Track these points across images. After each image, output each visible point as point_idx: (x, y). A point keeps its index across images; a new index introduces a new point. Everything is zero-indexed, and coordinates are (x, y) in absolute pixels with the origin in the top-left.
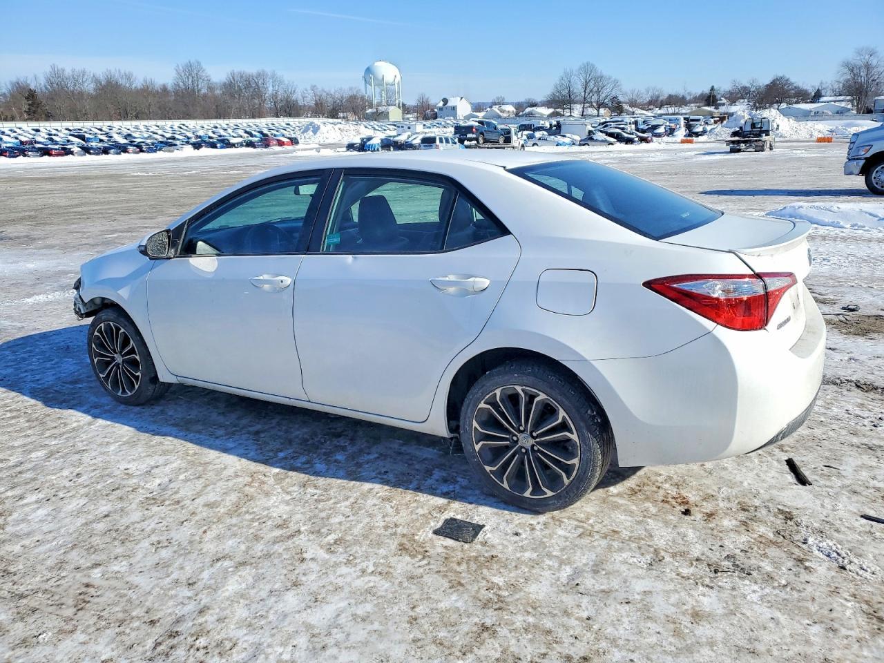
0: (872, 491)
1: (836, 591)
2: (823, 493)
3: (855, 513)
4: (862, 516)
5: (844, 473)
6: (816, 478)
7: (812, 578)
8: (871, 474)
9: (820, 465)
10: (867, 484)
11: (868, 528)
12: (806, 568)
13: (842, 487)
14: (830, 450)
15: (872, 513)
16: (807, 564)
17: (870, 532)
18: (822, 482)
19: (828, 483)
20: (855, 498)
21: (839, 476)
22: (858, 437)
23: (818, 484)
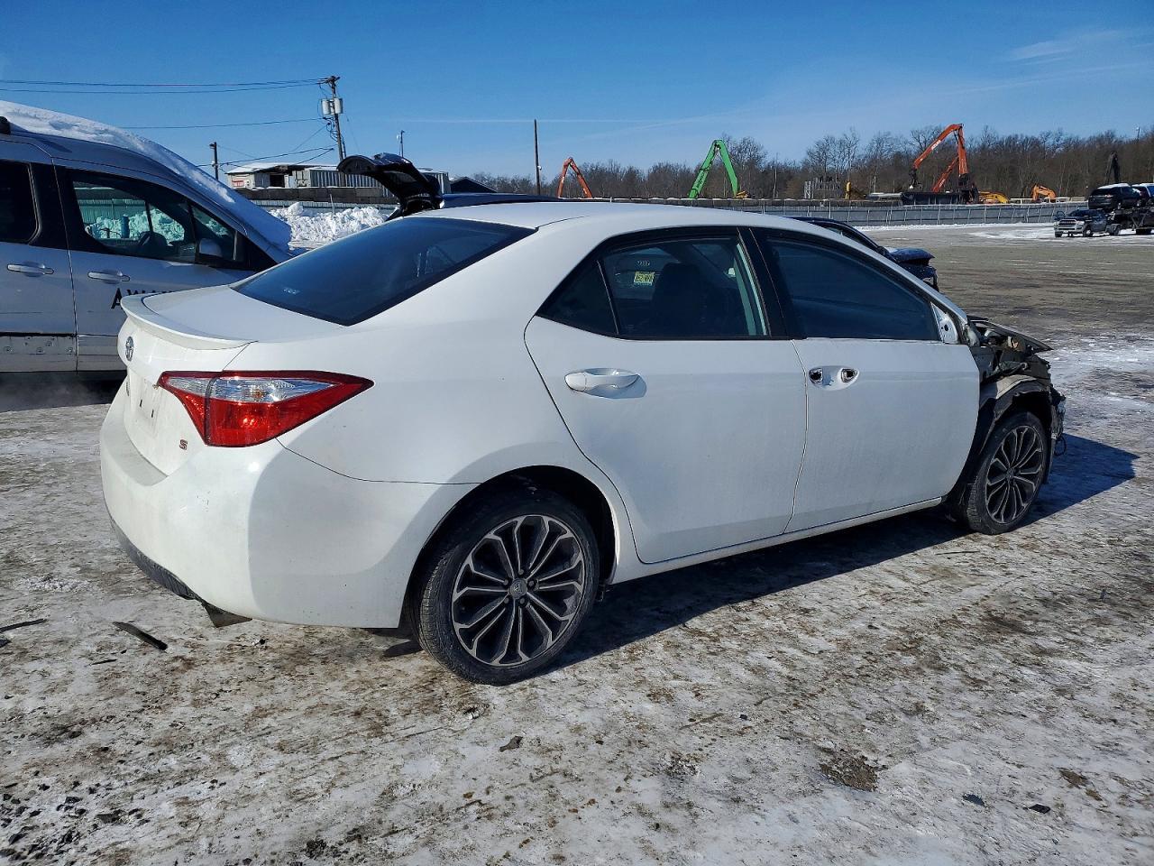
0: (42, 654)
1: (47, 562)
2: (96, 625)
3: (52, 621)
4: (46, 620)
5: (86, 661)
6: (114, 640)
7: (70, 562)
8: (49, 680)
9: (121, 659)
10: (50, 660)
11: (35, 613)
12: (78, 566)
13: (78, 641)
14: (122, 692)
15: (33, 628)
16: (79, 569)
17: (32, 611)
18: (104, 636)
19: (98, 639)
20: (59, 636)
21: (89, 656)
22: (92, 746)
23: (107, 632)
